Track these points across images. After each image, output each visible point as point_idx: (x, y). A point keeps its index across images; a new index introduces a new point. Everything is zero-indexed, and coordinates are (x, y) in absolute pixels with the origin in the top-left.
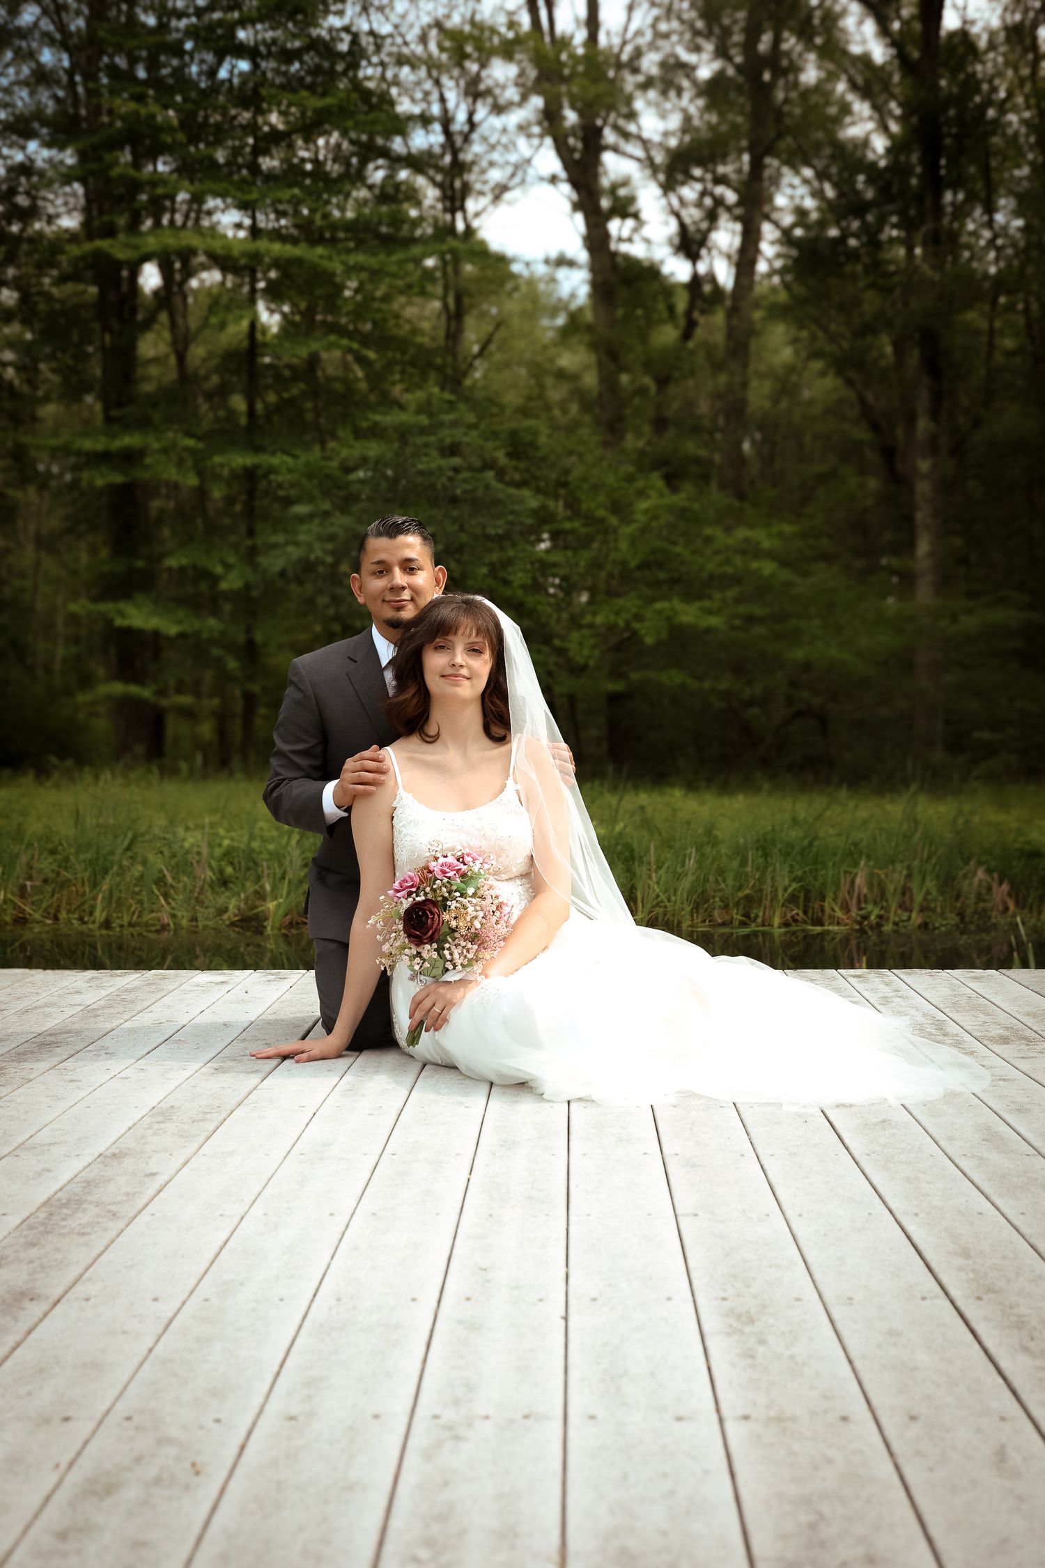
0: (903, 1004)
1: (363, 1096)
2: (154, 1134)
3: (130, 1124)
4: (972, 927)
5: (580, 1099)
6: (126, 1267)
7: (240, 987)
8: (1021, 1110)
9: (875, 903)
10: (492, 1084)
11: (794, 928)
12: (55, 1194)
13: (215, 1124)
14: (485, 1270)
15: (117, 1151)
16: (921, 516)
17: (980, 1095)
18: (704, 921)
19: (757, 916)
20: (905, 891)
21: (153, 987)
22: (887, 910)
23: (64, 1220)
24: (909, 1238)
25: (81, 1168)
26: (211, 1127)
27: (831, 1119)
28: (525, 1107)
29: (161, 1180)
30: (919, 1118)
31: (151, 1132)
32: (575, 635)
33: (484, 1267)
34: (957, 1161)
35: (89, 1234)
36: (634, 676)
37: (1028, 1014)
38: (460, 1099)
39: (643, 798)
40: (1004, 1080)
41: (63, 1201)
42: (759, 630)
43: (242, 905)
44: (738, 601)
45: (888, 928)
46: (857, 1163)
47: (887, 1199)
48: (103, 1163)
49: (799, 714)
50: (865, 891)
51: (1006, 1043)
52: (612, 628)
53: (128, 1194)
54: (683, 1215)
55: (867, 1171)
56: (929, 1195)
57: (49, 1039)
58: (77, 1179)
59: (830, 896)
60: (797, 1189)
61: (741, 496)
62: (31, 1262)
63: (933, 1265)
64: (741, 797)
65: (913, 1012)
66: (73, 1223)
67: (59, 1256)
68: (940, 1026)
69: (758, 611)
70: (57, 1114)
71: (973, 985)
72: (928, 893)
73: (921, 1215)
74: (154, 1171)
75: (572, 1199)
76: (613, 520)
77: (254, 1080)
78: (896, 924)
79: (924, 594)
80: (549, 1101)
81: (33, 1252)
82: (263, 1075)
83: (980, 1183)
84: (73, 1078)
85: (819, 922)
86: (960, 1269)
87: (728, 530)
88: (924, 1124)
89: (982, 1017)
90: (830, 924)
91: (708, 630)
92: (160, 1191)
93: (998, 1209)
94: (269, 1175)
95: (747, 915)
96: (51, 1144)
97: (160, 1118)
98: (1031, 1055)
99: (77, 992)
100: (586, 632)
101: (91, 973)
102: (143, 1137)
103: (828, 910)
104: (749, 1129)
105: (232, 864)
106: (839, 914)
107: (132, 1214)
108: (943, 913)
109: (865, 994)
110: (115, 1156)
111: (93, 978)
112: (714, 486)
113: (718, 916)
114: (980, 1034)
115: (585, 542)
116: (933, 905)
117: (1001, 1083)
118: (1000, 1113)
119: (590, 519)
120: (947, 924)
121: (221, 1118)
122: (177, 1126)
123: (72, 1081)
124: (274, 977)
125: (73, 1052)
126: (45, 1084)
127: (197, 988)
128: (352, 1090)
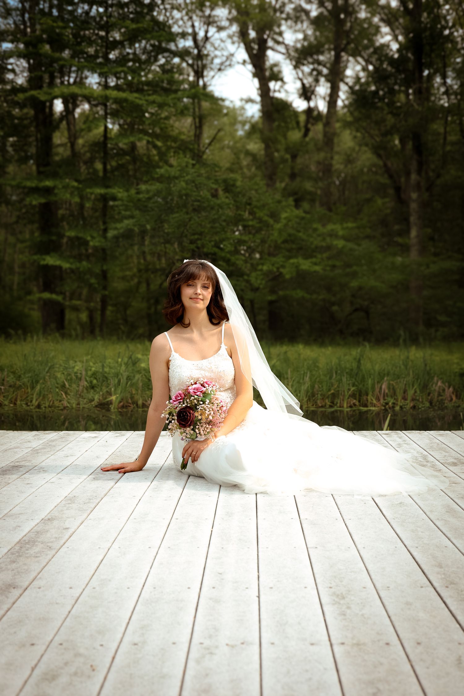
0: (408, 447)
1: (162, 491)
2: (67, 509)
3: (55, 505)
4: (436, 408)
5: (262, 493)
6: (57, 573)
7: (103, 439)
8: (463, 498)
9: (392, 397)
10: (221, 486)
11: (354, 408)
12: (23, 538)
13: (95, 504)
14: (221, 574)
15: (50, 517)
16: (412, 219)
17: (445, 491)
18: (313, 405)
19: (337, 403)
20: (405, 392)
21: (64, 439)
22: (397, 400)
23: (27, 550)
24: (414, 558)
25: (34, 525)
26: (93, 506)
27: (377, 502)
28: (237, 496)
29: (71, 531)
30: (417, 502)
31: (65, 508)
32: (254, 274)
33: (220, 573)
34: (435, 522)
35: (39, 557)
36: (281, 293)
38: (206, 492)
39: (285, 348)
40: (455, 483)
41: (27, 541)
42: (338, 271)
43: (101, 398)
44: (329, 258)
45: (397, 408)
46: (389, 523)
47: (403, 540)
48: (44, 523)
49: (356, 310)
50: (387, 391)
51: (455, 466)
52: (270, 272)
53: (56, 538)
54: (311, 548)
55: (394, 527)
56: (422, 538)
57: (17, 464)
58: (32, 531)
59: (370, 393)
60: (362, 535)
61: (330, 210)
62: (13, 570)
63: (426, 571)
64: (330, 348)
65: (412, 451)
66: (31, 552)
67: (26, 567)
68: (425, 458)
69: (338, 263)
70: (22, 500)
71: (439, 438)
72: (415, 392)
73: (419, 548)
74: (67, 527)
75: (259, 540)
76: (271, 221)
77: (112, 483)
78: (401, 407)
79: (414, 255)
80: (247, 494)
81: (14, 566)
82: (116, 481)
83: (446, 533)
84: (29, 482)
85: (366, 406)
86: (438, 573)
87: (324, 225)
88: (419, 504)
89: (444, 454)
90: (370, 407)
91: (315, 272)
92: (71, 537)
93: (454, 545)
94: (120, 529)
95: (333, 402)
96: (20, 514)
97: (69, 502)
99: (29, 442)
100: (259, 273)
101: (34, 433)
102: (62, 511)
103: (369, 400)
104: (339, 507)
105: (96, 378)
106: (375, 402)
107: (58, 548)
108: (422, 402)
109: (390, 442)
110: (49, 520)
111: (36, 435)
112: (317, 204)
113: (319, 403)
114: (443, 461)
115: (259, 230)
116: (418, 398)
117: (454, 485)
118: (453, 499)
119: (260, 220)
120: (424, 407)
121: (97, 502)
122: (77, 506)
123: (28, 484)
124: (119, 434)
125: (28, 470)
126: (15, 485)
127: (84, 440)
128: (156, 488)
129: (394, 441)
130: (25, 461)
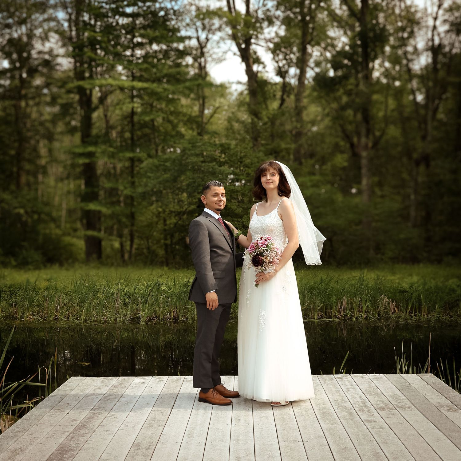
3: (128, 451)
4: (383, 319)
7: (149, 385)
8: (385, 443)
9: (350, 310)
11: (322, 320)
16: (363, 171)
19: (309, 315)
20: (360, 306)
21: (122, 385)
22: (354, 313)
26: (152, 452)
31: (135, 454)
37: (391, 397)
40: (382, 428)
43: (132, 313)
45: (354, 319)
50: (346, 306)
51: (384, 411)
59: (334, 308)
68: (364, 403)
70: (106, 446)
71: (375, 382)
72: (367, 307)
78: (357, 318)
79: (365, 198)
84: (107, 429)
85: (330, 317)
89: (377, 398)
90: (334, 318)
95: (305, 315)
97: (136, 448)
98: (391, 416)
99: (100, 388)
101: (101, 378)
102: (133, 456)
103: (333, 313)
105: (128, 298)
106: (337, 314)
108: (373, 314)
111: (103, 381)
114: (376, 406)
116: (369, 311)
117: (380, 429)
120: (374, 318)
122: (142, 452)
123: (107, 431)
124: (159, 380)
125: (104, 417)
126: (99, 432)
127: (136, 386)
128: (190, 434)
129: (344, 385)
130: (101, 408)
